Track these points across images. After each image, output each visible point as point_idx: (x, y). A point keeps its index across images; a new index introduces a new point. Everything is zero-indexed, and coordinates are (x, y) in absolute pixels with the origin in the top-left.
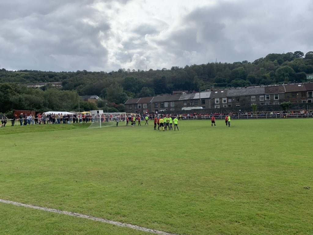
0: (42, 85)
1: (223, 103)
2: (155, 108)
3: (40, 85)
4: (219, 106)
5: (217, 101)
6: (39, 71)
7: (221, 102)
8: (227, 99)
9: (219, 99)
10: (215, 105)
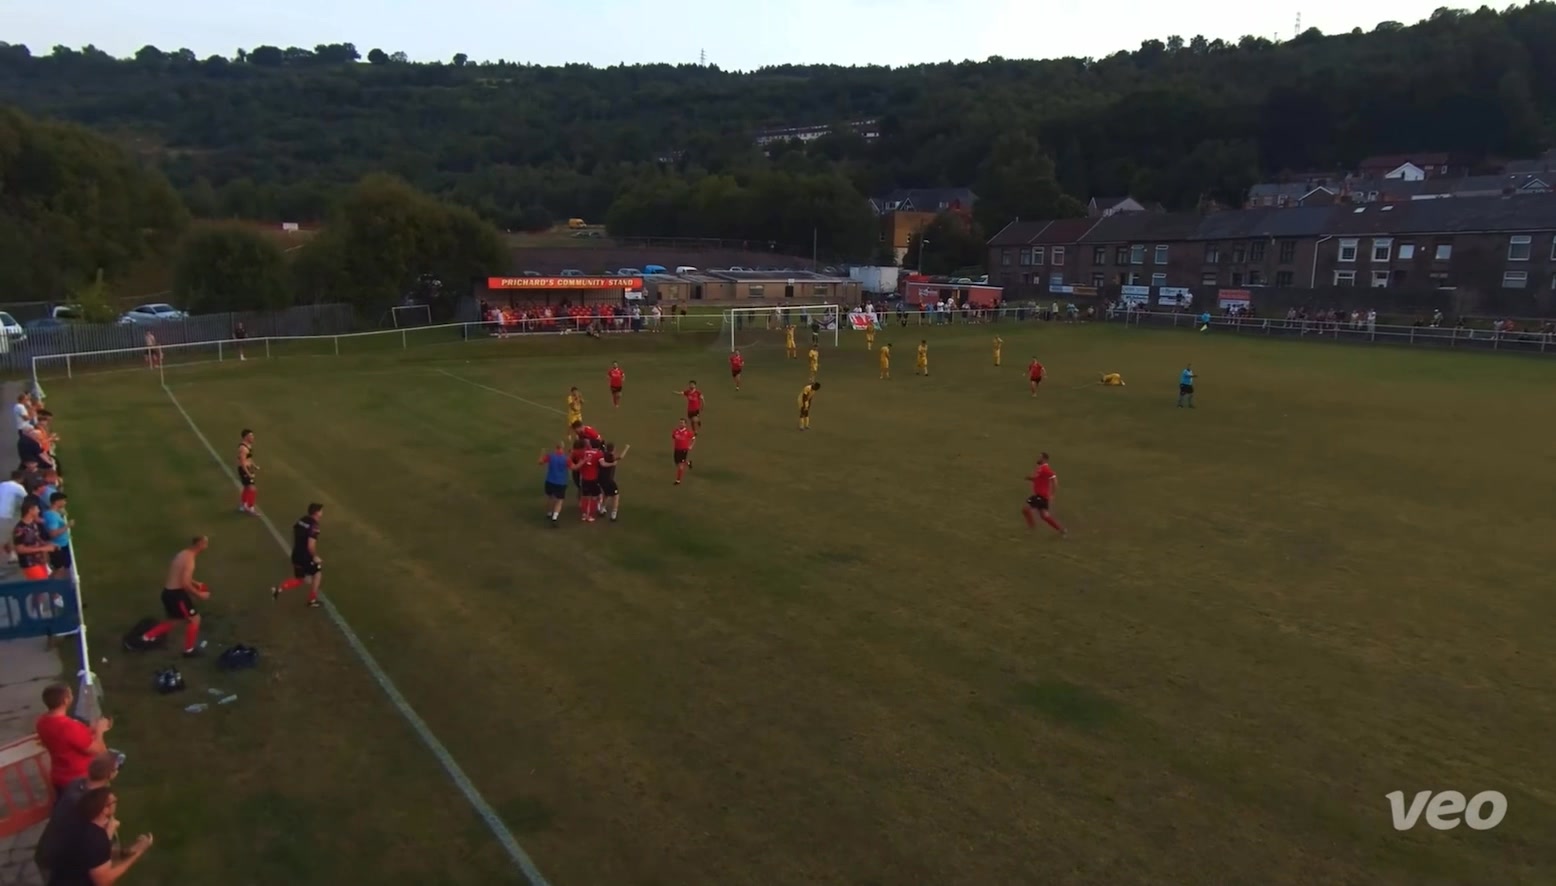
0: (820, 134)
1: (1374, 259)
2: (1095, 264)
3: (813, 131)
4: (1354, 272)
5: (1348, 252)
6: (832, 65)
7: (1364, 255)
8: (1393, 242)
9: (1359, 243)
10: (1338, 269)
